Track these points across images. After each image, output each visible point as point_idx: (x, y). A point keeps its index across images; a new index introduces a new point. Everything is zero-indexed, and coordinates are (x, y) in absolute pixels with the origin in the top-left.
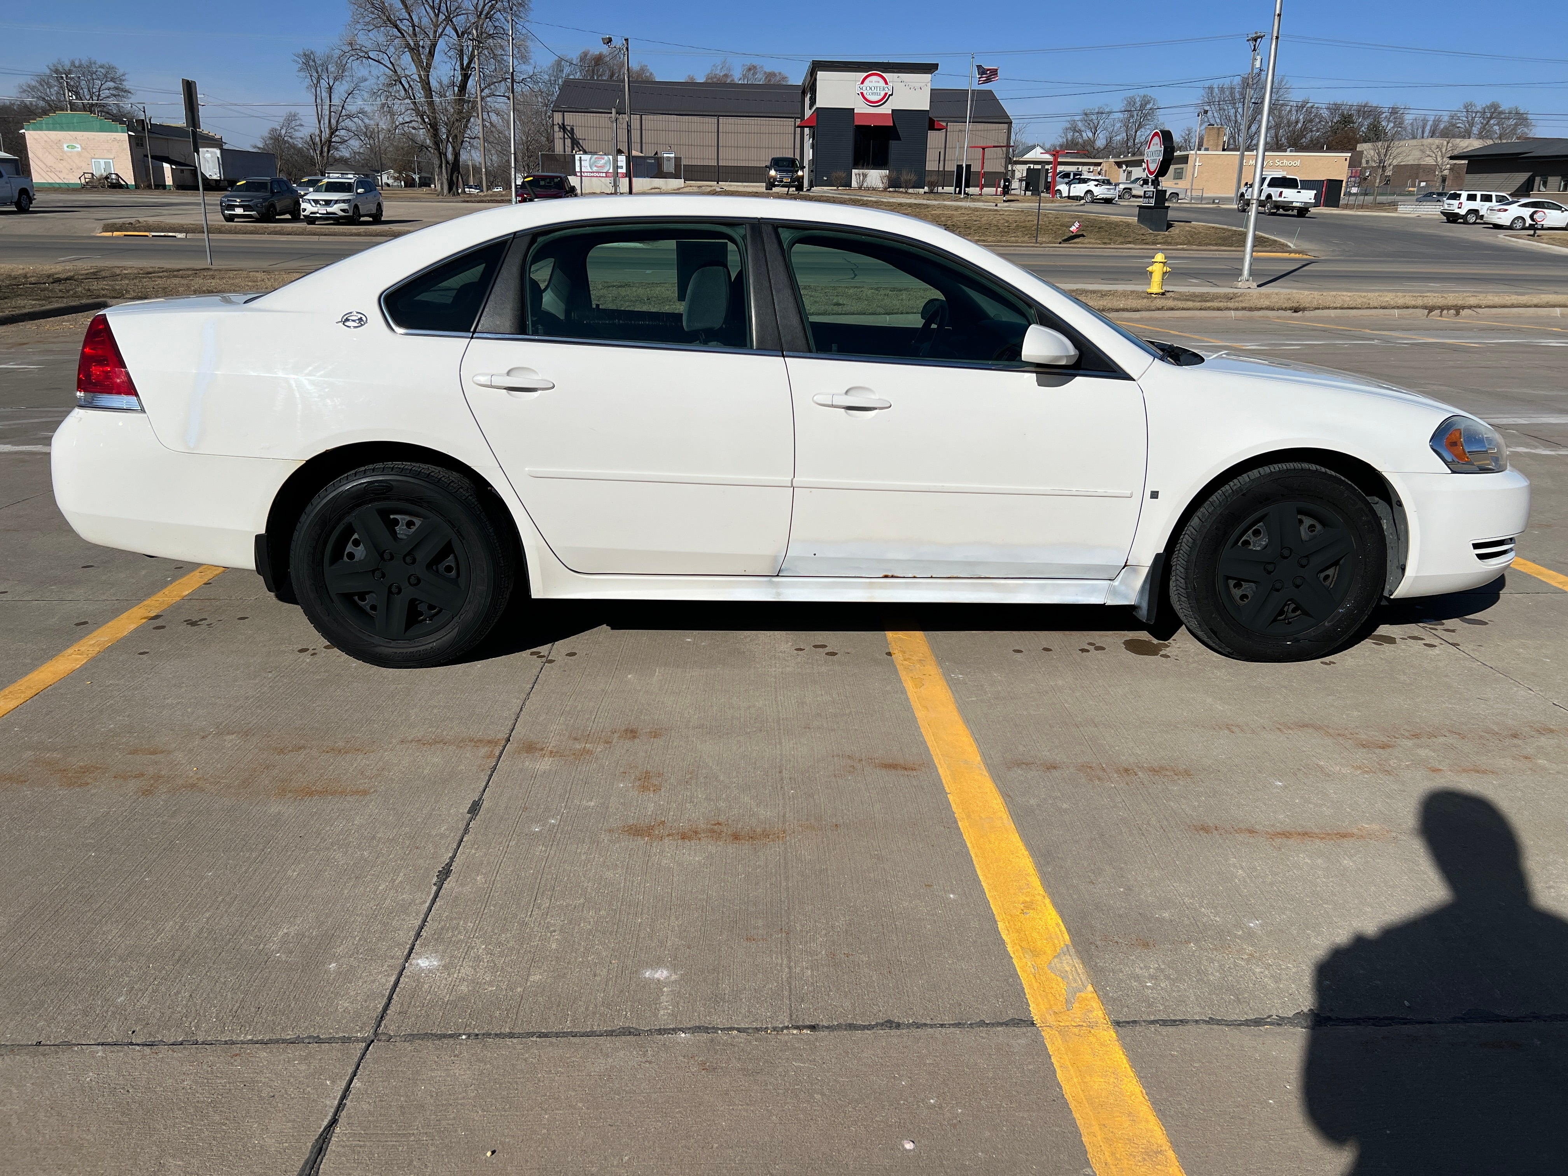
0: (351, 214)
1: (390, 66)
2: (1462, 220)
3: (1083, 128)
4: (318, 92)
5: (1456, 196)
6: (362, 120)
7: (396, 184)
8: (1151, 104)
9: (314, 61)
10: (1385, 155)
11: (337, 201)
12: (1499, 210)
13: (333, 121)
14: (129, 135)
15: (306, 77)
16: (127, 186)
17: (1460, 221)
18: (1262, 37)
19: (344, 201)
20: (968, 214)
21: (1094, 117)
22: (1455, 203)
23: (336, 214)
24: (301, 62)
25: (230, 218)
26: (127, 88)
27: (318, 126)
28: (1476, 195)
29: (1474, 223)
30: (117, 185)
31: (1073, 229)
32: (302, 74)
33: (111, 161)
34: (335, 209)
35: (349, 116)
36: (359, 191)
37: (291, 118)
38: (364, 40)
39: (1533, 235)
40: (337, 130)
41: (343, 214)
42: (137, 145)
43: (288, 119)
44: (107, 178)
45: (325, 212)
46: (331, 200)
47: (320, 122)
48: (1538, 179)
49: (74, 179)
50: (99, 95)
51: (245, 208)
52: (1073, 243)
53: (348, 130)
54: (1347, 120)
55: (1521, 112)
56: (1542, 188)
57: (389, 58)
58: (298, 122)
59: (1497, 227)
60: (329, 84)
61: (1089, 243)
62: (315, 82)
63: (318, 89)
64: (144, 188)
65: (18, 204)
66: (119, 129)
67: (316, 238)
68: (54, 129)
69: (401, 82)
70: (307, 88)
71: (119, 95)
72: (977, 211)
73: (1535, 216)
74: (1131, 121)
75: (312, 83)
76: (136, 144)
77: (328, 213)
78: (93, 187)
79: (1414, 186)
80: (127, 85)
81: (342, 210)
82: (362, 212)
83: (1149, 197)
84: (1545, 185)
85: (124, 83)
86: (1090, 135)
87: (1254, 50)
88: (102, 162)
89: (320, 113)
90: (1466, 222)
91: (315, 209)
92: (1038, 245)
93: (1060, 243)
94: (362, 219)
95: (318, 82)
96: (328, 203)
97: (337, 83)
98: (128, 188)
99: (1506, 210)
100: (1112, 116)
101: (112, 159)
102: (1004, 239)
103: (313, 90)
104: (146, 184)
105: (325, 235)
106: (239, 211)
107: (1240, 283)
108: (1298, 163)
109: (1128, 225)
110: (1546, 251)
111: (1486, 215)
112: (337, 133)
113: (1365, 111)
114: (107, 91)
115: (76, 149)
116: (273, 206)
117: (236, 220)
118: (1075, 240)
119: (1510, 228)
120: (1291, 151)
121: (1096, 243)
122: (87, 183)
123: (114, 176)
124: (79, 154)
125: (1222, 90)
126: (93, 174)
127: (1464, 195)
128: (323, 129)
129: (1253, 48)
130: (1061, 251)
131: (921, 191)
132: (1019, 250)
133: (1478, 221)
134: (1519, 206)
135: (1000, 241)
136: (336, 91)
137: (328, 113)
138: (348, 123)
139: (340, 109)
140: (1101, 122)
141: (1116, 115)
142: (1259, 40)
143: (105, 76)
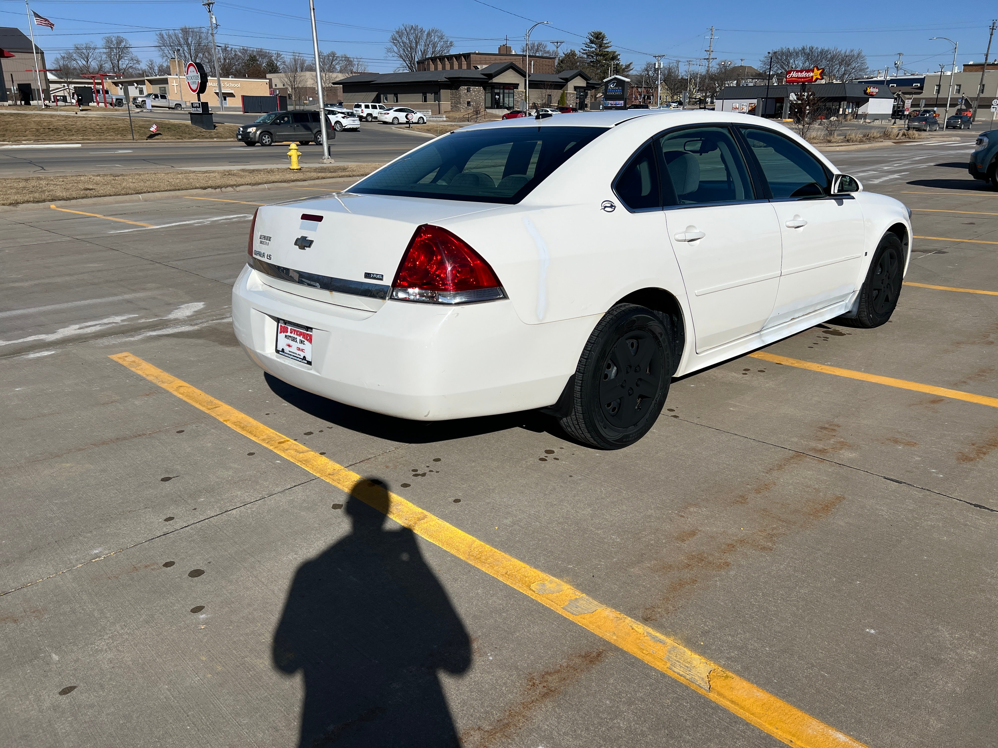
2: (365, 120)
3: (77, 58)
5: (359, 106)
8: (125, 42)
10: (294, 82)
12: (385, 114)
17: (363, 120)
18: (213, 4)
20: (63, 120)
21: (84, 51)
22: (359, 109)
28: (368, 105)
29: (371, 121)
31: (152, 129)
39: (409, 127)
48: (382, 96)
52: (157, 139)
54: (253, 59)
55: (348, 57)
56: (385, 101)
59: (385, 123)
61: (167, 139)
72: (69, 118)
73: (408, 117)
74: (113, 54)
79: (307, 100)
83: (196, 107)
84: (387, 99)
86: (84, 63)
87: (209, 12)
90: (367, 121)
92: (135, 141)
93: (147, 140)
99: (388, 114)
100: (97, 51)
102: (103, 137)
107: (325, 160)
108: (239, 85)
109: (187, 126)
110: (419, 135)
111: (378, 117)
113: (262, 54)
118: (157, 137)
119: (392, 123)
120: (232, 78)
121: (172, 139)
125: (169, 36)
127: (363, 105)
129: (208, 10)
130: (149, 145)
131: (6, 104)
132: (124, 145)
133: (373, 120)
134: (394, 111)
135: (101, 140)
140: (91, 54)
141: (102, 50)
142: (211, 5)
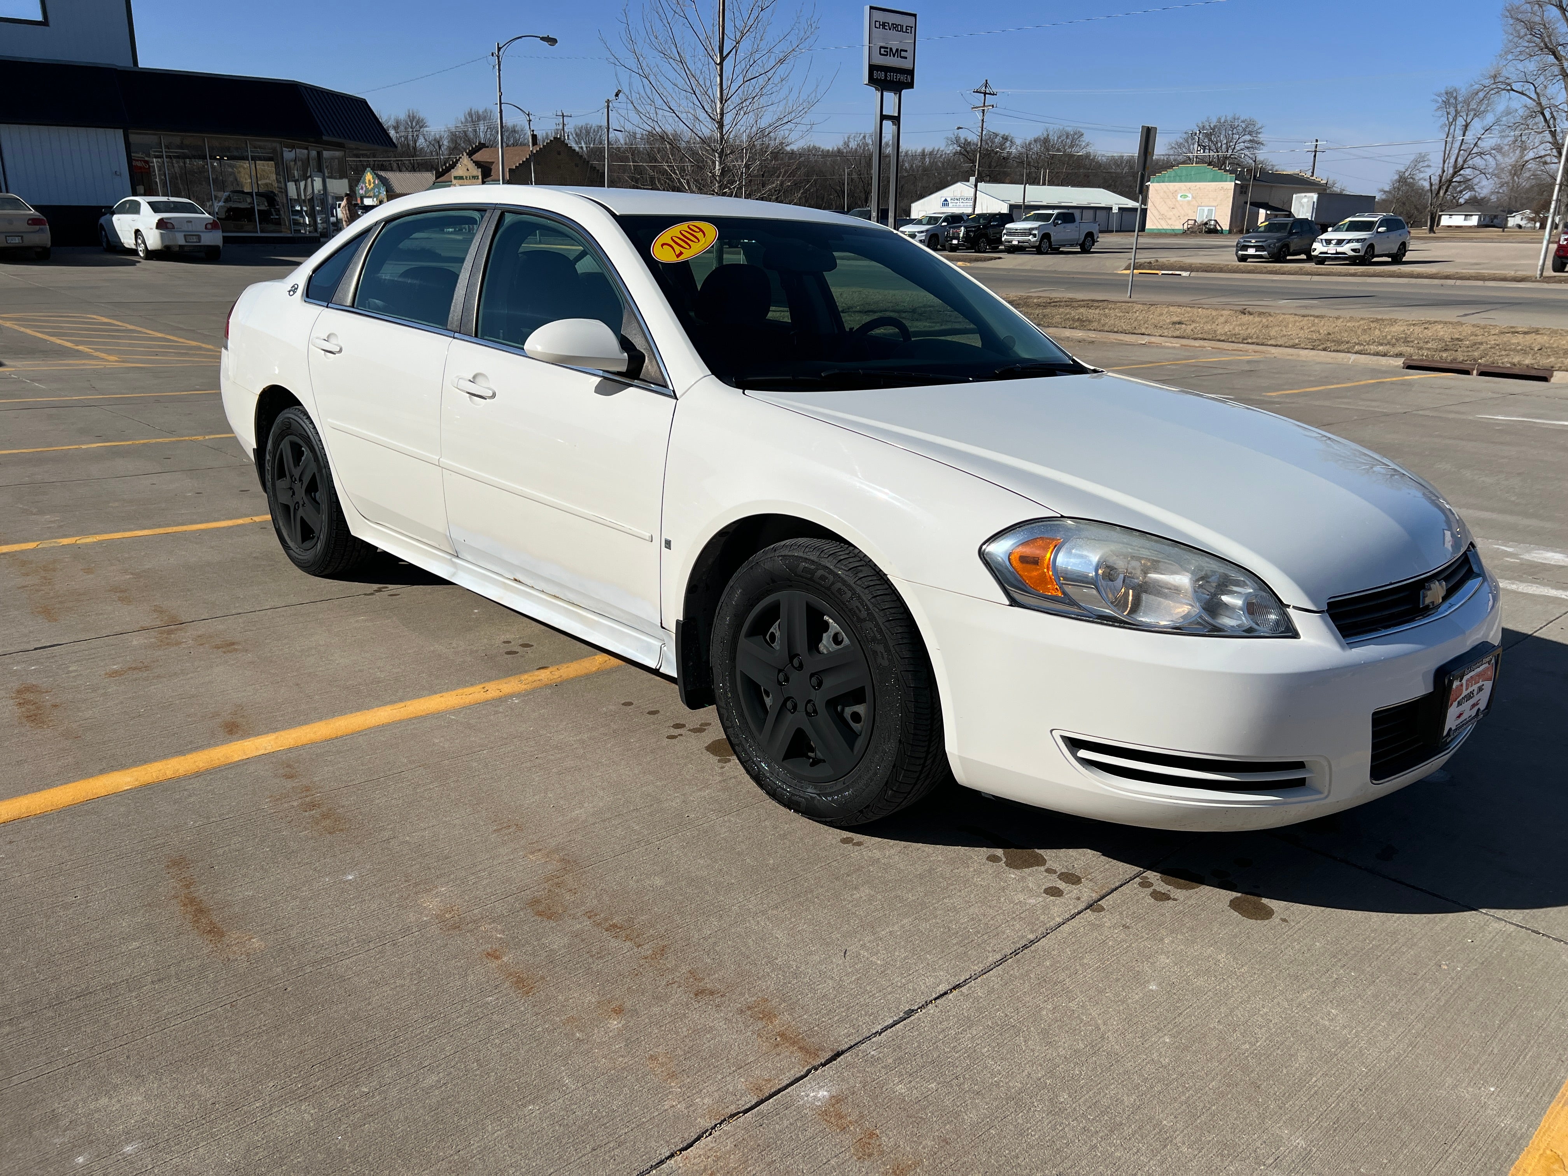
0: (1362, 253)
1: (1534, 96)
4: (1452, 131)
6: (1494, 158)
7: (1529, 225)
9: (1456, 98)
11: (1350, 240)
13: (1460, 161)
14: (1235, 184)
15: (1442, 116)
16: (1222, 231)
19: (1358, 241)
23: (1346, 254)
24: (1440, 101)
25: (1243, 259)
26: (1261, 140)
27: (1441, 166)
30: (1212, 230)
32: (1439, 113)
33: (1214, 208)
34: (1346, 249)
35: (1480, 154)
36: (1380, 230)
37: (1420, 160)
38: (1512, 71)
40: (1462, 168)
41: (1353, 254)
42: (1241, 193)
43: (1417, 161)
44: (1206, 224)
45: (1335, 252)
46: (1344, 240)
47: (1444, 162)
49: (1178, 226)
50: (1234, 148)
51: (1258, 248)
53: (1474, 168)
57: (1536, 88)
58: (1426, 163)
60: (1466, 121)
62: (1451, 120)
63: (1453, 127)
64: (1236, 233)
65: (1082, 246)
66: (1229, 179)
67: (1308, 278)
68: (1174, 181)
69: (1543, 114)
70: (1441, 127)
71: (1252, 147)
75: (1447, 122)
76: (1240, 191)
77: (1337, 253)
78: (1192, 232)
80: (1262, 137)
81: (1353, 250)
82: (1376, 252)
85: (1259, 136)
88: (1206, 209)
89: (1447, 152)
91: (1324, 249)
94: (1375, 259)
95: (1455, 119)
96: (1340, 242)
97: (1476, 119)
98: (1222, 233)
101: (1215, 207)
103: (1447, 129)
104: (1238, 229)
105: (1319, 275)
106: (1251, 251)
112: (1462, 172)
114: (1243, 144)
115: (1188, 198)
116: (1287, 246)
117: (1249, 260)
122: (1188, 229)
123: (1213, 223)
124: (1189, 202)
126: (1195, 221)
128: (1446, 169)
136: (1473, 128)
137: (1457, 151)
138: (1478, 161)
139: (1472, 146)
143: (1244, 130)
